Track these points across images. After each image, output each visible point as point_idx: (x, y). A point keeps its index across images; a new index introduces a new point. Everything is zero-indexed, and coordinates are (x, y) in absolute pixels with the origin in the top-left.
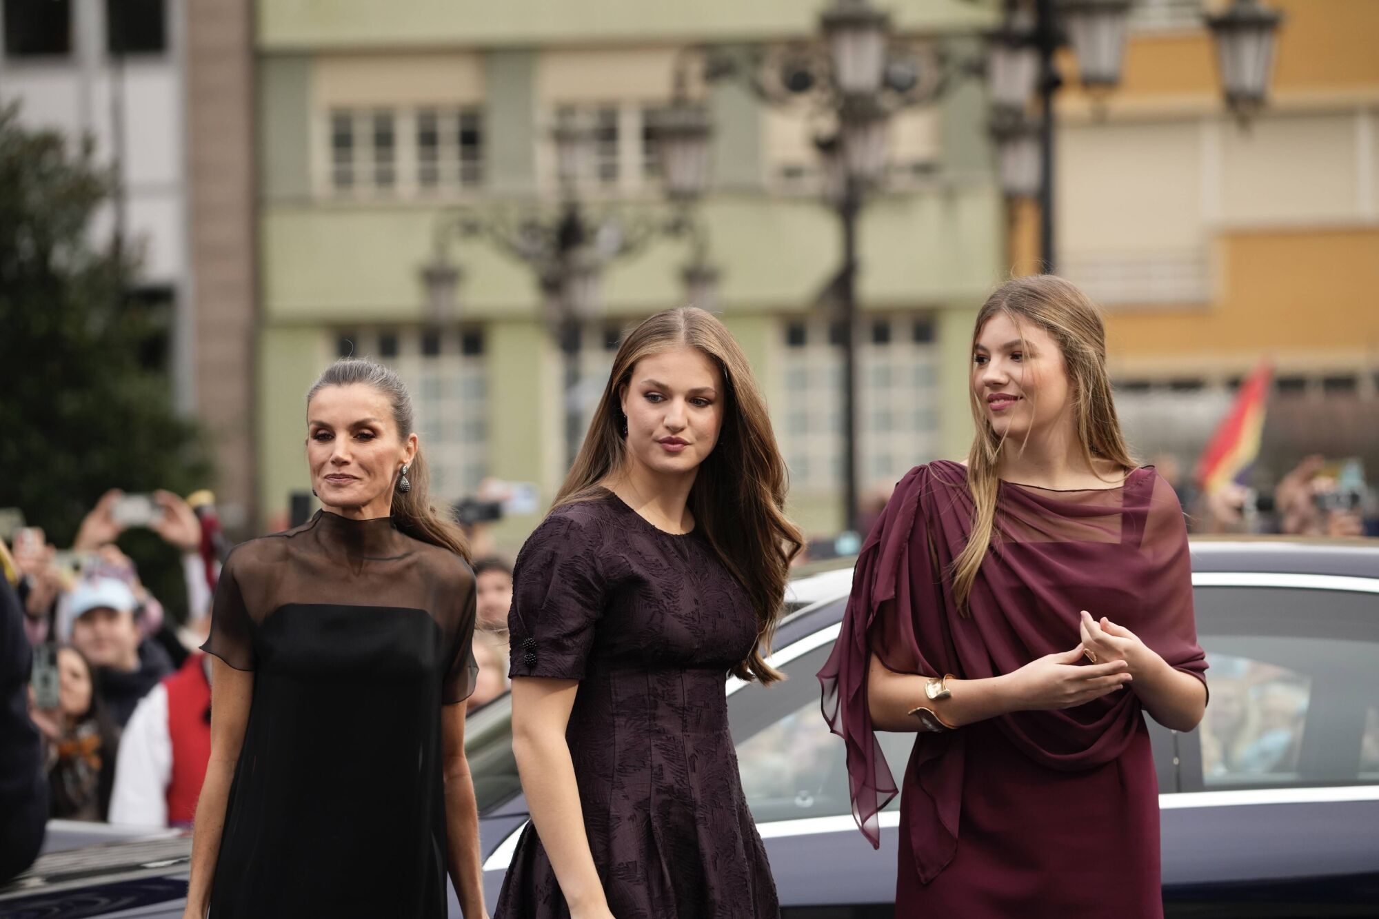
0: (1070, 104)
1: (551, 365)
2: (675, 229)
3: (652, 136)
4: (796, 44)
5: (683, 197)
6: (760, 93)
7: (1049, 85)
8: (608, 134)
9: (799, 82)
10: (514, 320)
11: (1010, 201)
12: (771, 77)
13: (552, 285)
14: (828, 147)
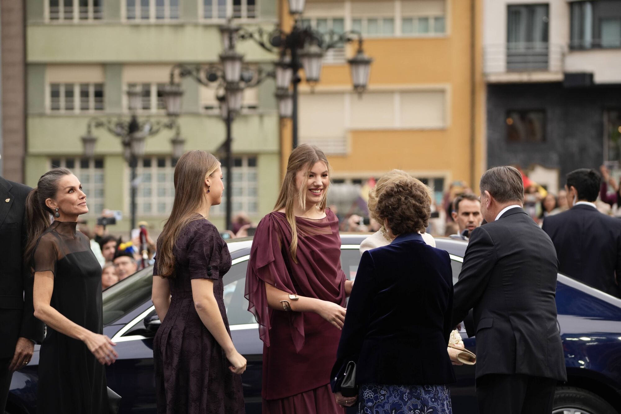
0: (303, 87)
1: (126, 171)
2: (170, 126)
3: (160, 94)
4: (211, 65)
5: (172, 115)
6: (199, 81)
7: (296, 81)
8: (147, 94)
9: (212, 78)
10: (114, 155)
11: (282, 119)
12: (203, 76)
13: (127, 144)
14: (222, 99)
